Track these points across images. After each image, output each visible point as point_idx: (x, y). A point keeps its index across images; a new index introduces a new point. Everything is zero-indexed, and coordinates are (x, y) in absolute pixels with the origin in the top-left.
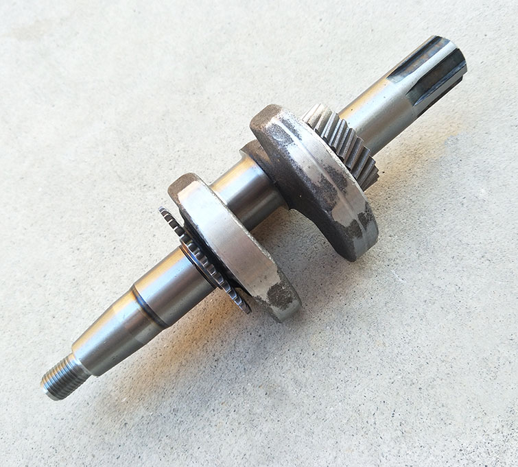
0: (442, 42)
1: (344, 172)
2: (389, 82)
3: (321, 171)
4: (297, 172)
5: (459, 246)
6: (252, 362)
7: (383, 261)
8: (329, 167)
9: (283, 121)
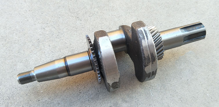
0: (202, 25)
1: (156, 57)
2: (179, 30)
3: (149, 53)
4: (142, 50)
5: (174, 92)
6: (92, 99)
7: (149, 85)
8: (152, 53)
9: (145, 31)
